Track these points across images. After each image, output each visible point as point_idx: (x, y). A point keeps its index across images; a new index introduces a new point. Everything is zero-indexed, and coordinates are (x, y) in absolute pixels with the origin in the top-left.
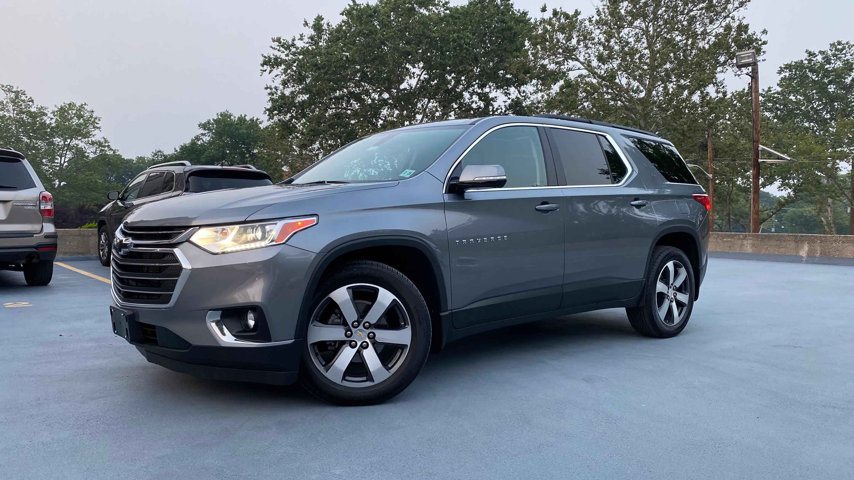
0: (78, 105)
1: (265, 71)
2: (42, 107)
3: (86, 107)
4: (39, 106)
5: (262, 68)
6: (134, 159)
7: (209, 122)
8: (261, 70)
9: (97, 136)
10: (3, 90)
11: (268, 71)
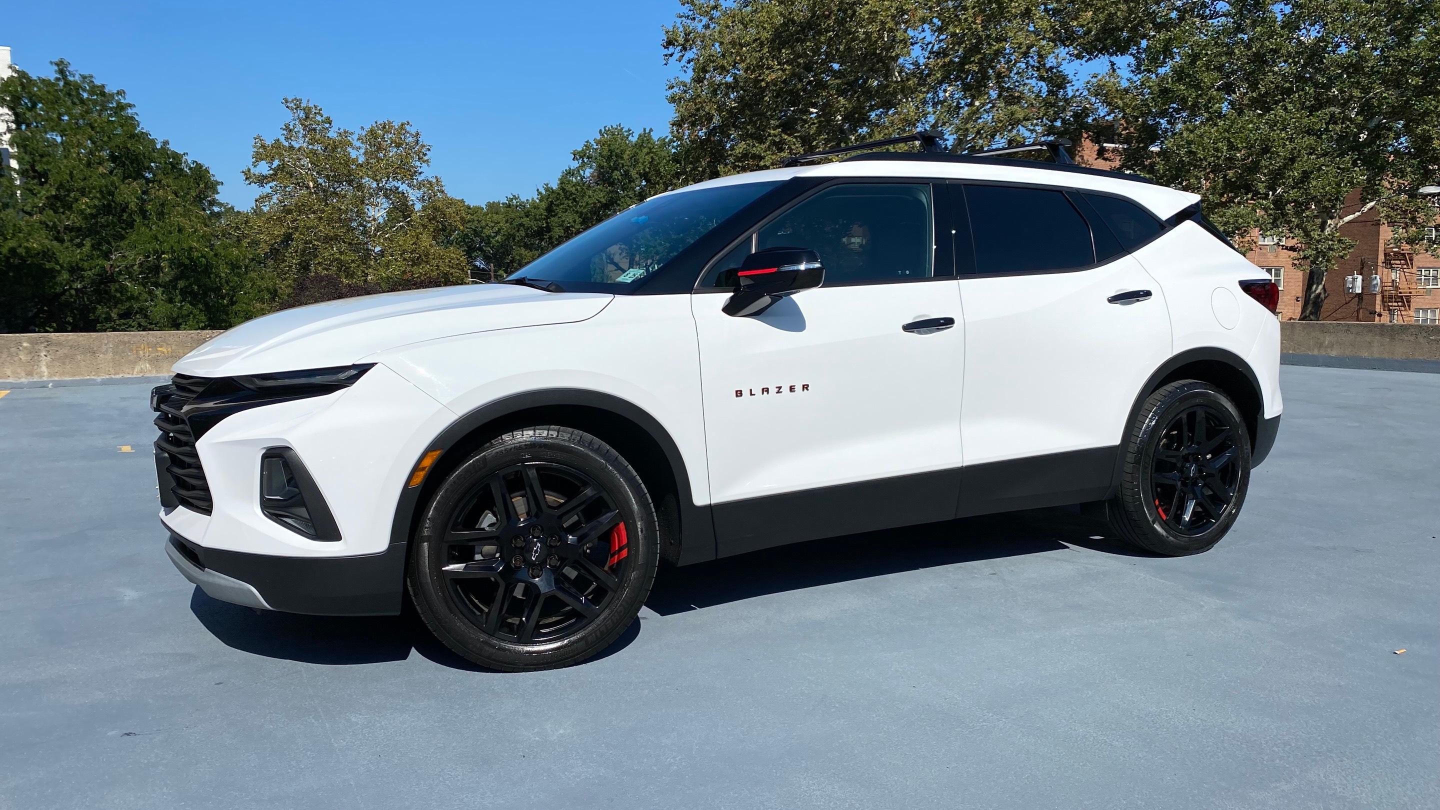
0: (396, 125)
1: (671, 55)
2: (345, 132)
3: (407, 127)
4: (342, 130)
5: (666, 52)
6: (484, 207)
7: (588, 146)
8: (666, 55)
9: (427, 172)
10: (287, 107)
11: (677, 55)
